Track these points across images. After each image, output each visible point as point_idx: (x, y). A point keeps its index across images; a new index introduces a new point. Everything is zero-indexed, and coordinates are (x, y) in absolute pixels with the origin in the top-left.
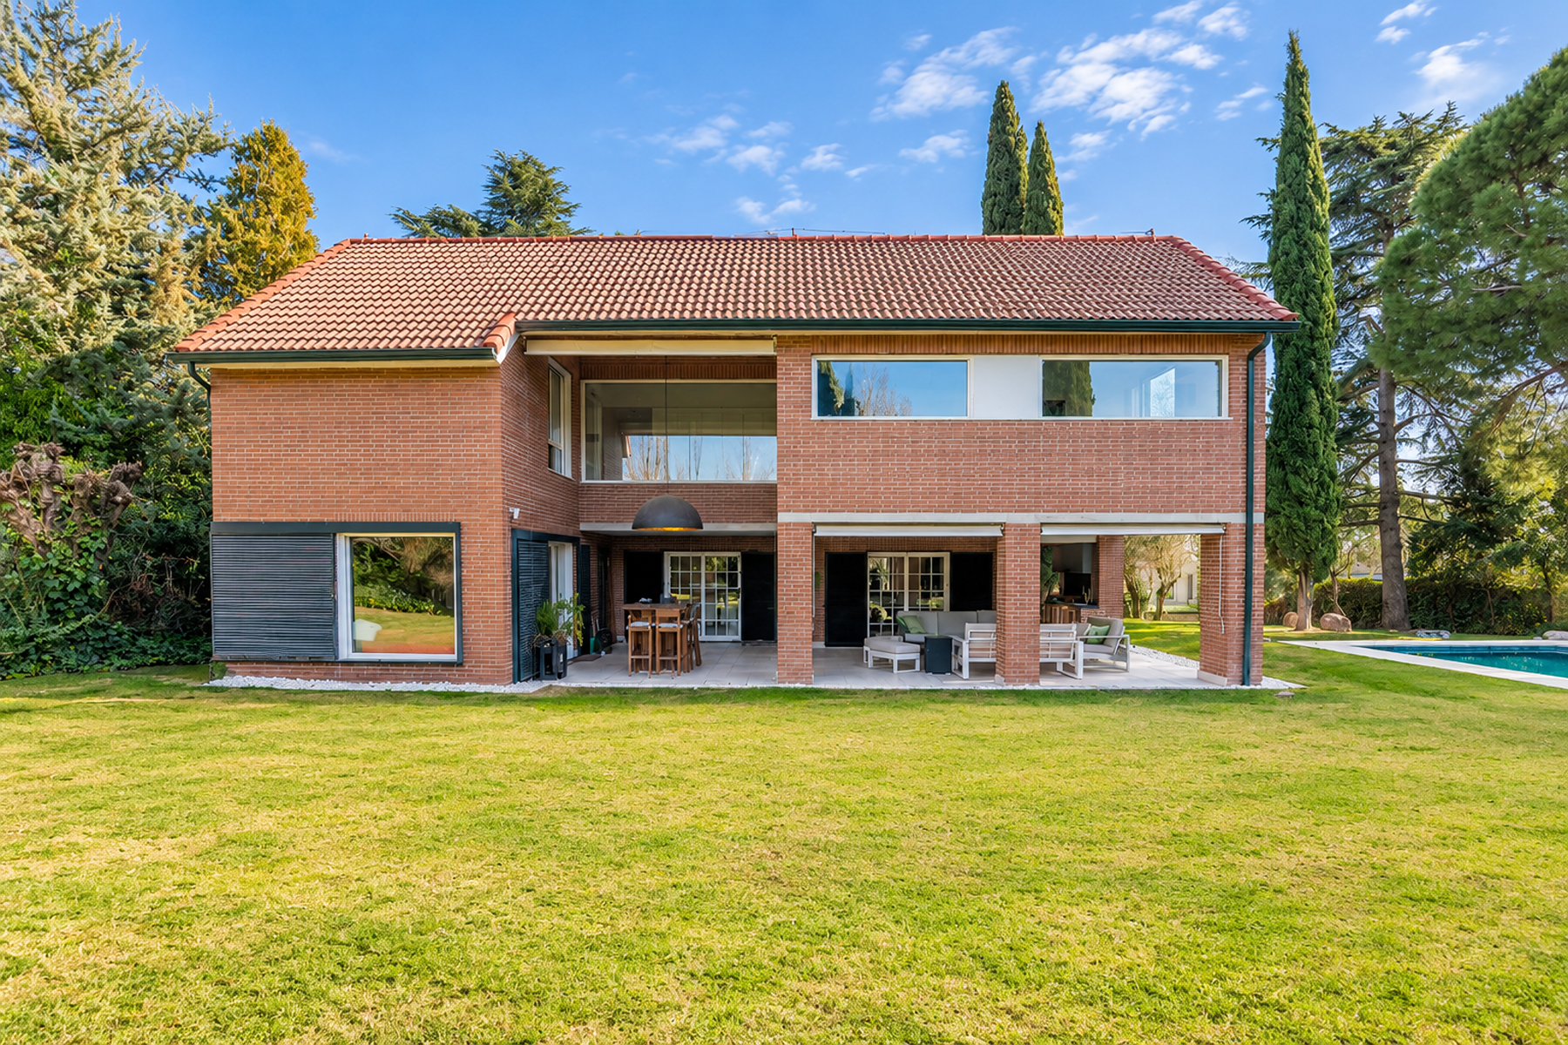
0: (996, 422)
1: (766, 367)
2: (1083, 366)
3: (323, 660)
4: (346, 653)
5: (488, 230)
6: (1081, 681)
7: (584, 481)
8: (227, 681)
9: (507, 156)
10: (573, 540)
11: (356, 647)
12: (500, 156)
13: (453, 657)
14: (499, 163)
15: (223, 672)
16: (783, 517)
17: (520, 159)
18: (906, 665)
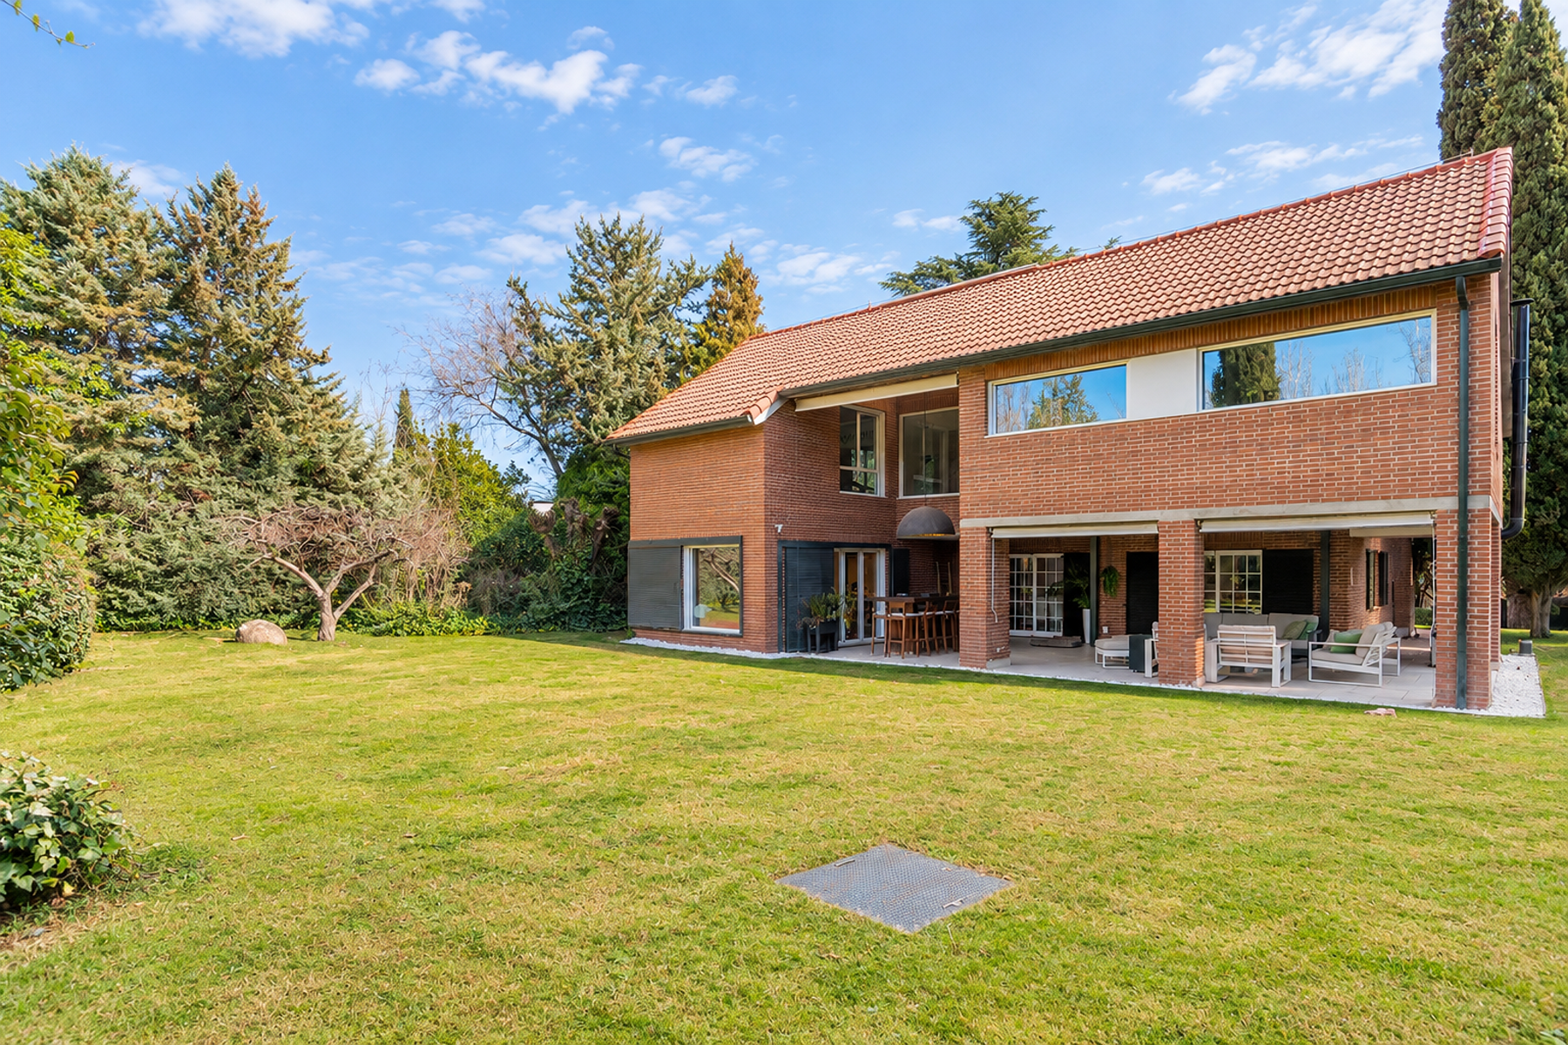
0: (1147, 422)
1: (951, 397)
2: (1266, 350)
3: (676, 631)
4: (689, 626)
5: (970, 271)
6: (1276, 688)
7: (901, 497)
8: (633, 641)
9: (984, 200)
10: (886, 546)
11: (697, 622)
12: (977, 204)
13: (737, 631)
14: (977, 210)
15: (634, 635)
16: (964, 523)
17: (997, 199)
18: (1117, 662)
